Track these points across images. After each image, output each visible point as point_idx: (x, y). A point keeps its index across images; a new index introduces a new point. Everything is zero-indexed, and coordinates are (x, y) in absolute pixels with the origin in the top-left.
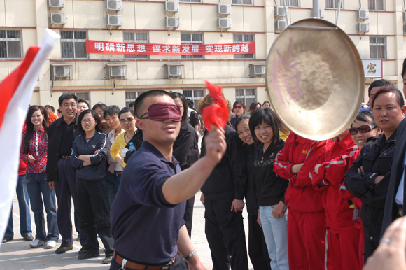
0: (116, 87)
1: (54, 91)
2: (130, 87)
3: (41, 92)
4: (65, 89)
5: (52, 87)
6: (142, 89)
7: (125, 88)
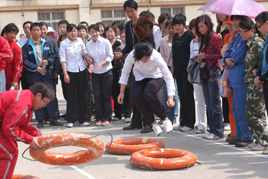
0: (152, 4)
1: (93, 8)
2: (165, 4)
3: (80, 9)
4: (102, 6)
5: (91, 4)
6: (177, 5)
7: (161, 4)
